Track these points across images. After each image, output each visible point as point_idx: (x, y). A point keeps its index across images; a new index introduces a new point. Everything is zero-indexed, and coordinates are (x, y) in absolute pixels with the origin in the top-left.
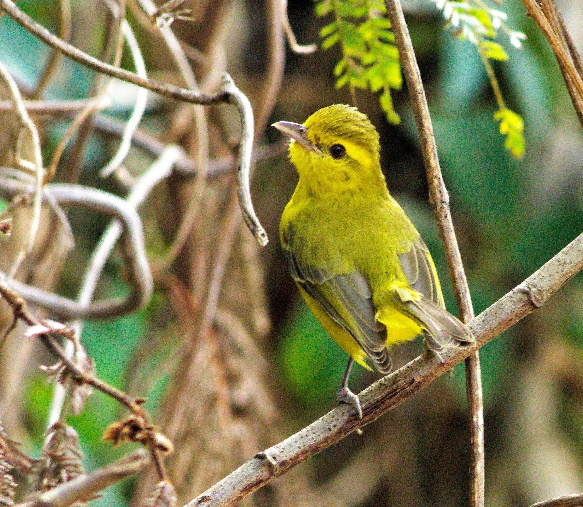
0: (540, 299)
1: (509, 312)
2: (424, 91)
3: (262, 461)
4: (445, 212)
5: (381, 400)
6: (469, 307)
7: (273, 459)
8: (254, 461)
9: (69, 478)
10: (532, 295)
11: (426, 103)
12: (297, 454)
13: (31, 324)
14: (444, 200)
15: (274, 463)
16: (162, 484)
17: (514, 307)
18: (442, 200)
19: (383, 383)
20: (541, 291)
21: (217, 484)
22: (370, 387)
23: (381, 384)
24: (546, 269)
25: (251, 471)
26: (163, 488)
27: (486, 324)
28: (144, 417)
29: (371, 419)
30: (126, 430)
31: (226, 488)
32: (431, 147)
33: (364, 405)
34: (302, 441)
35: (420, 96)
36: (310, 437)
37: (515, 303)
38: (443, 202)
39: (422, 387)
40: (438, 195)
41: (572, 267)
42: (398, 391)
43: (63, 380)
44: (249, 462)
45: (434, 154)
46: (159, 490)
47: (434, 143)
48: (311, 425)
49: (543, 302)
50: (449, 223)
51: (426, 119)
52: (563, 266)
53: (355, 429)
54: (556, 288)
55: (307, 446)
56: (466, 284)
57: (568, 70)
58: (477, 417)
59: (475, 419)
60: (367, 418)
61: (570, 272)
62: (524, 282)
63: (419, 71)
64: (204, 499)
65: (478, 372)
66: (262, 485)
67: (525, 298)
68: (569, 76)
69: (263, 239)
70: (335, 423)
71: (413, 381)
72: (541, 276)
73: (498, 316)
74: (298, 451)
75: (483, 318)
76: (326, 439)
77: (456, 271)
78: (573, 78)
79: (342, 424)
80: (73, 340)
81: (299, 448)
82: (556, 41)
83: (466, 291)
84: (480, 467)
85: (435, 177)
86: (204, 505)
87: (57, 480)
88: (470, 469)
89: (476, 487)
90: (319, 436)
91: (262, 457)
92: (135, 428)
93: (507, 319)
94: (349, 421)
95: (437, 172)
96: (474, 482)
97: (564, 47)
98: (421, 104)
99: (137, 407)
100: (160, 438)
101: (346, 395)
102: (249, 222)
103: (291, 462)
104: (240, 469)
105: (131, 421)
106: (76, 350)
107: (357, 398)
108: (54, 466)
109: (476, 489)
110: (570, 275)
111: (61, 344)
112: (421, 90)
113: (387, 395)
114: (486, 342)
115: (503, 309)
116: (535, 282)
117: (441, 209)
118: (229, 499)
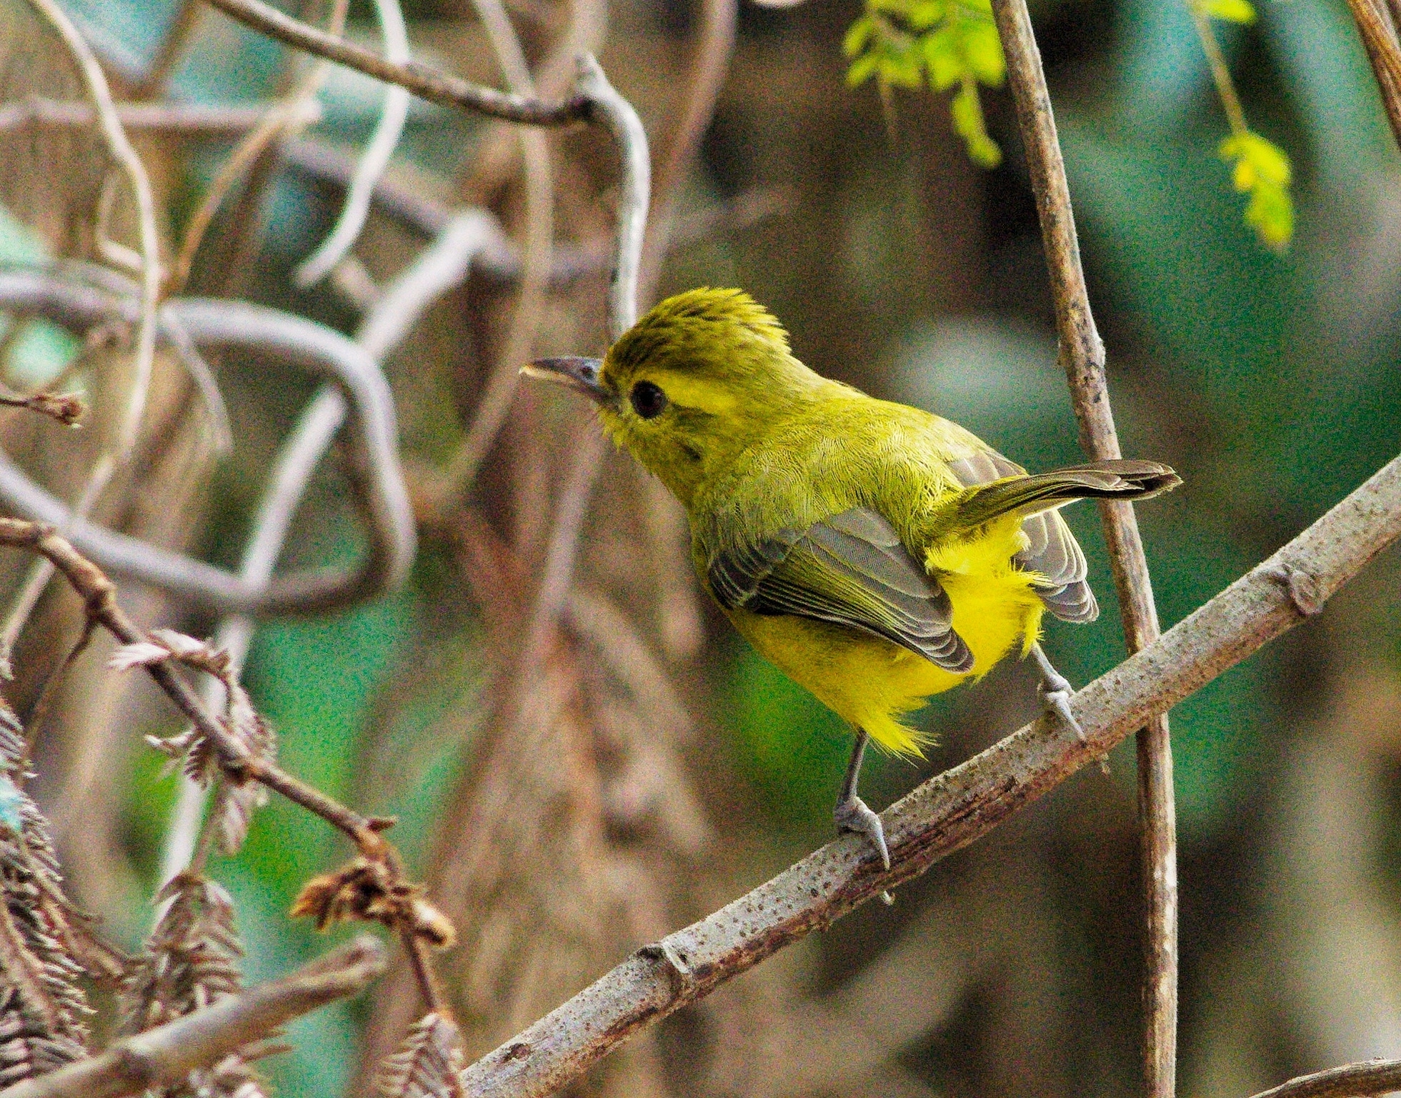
0: (1312, 595)
1: (1241, 626)
2: (1050, 105)
3: (654, 963)
4: (1096, 387)
5: (936, 826)
6: (1147, 612)
7: (680, 961)
8: (634, 963)
9: (210, 1002)
10: (1295, 586)
11: (1055, 131)
12: (736, 949)
13: (125, 639)
14: (1093, 361)
15: (682, 968)
16: (429, 1020)
17: (1251, 613)
18: (1089, 360)
19: (941, 787)
20: (1314, 578)
21: (549, 1015)
22: (910, 796)
23: (937, 789)
24: (1327, 527)
25: (628, 987)
26: (431, 1029)
27: (1185, 653)
28: (388, 864)
29: (913, 871)
30: (347, 893)
31: (570, 1027)
32: (1065, 235)
33: (895, 839)
34: (750, 919)
35: (1041, 116)
36: (768, 910)
37: (1253, 605)
38: (1090, 363)
39: (1033, 796)
40: (1080, 349)
41: (1389, 523)
42: (975, 806)
43: (198, 770)
44: (624, 968)
45: (1073, 252)
46: (424, 1036)
47: (1073, 226)
48: (769, 882)
49: (1320, 603)
50: (1104, 413)
51: (1054, 167)
52: (1369, 520)
53: (873, 894)
54: (1351, 571)
55: (760, 930)
56: (1142, 559)
58: (1164, 869)
59: (1157, 874)
60: (902, 868)
61: (1383, 536)
62: (1277, 555)
63: (1039, 56)
64: (516, 1050)
65: (1166, 762)
66: (653, 1020)
67: (1278, 593)
68: (1387, 74)
70: (827, 877)
71: (1012, 781)
72: (1315, 543)
73: (1213, 632)
74: (738, 941)
75: (1178, 639)
76: (806, 917)
77: (1118, 525)
79: (843, 882)
80: (223, 678)
81: (743, 934)
83: (1141, 575)
84: (1167, 987)
85: (1074, 305)
86: (517, 1065)
87: (184, 1005)
88: (1144, 989)
89: (1157, 1031)
90: (790, 907)
91: (655, 955)
92: (368, 889)
93: (1235, 642)
94: (860, 874)
95: (1078, 294)
96: (1153, 1020)
98: (1045, 136)
99: (372, 839)
100: (427, 913)
101: (855, 814)
103: (722, 967)
104: (601, 983)
105: (361, 872)
106: (230, 700)
107: (877, 822)
108: (177, 971)
109: (1158, 1038)
110: (1385, 540)
111: (196, 685)
112: (1044, 101)
113: (950, 815)
114: (1185, 693)
115: (1226, 619)
116: (1302, 556)
117: (1086, 378)
118: (576, 1053)
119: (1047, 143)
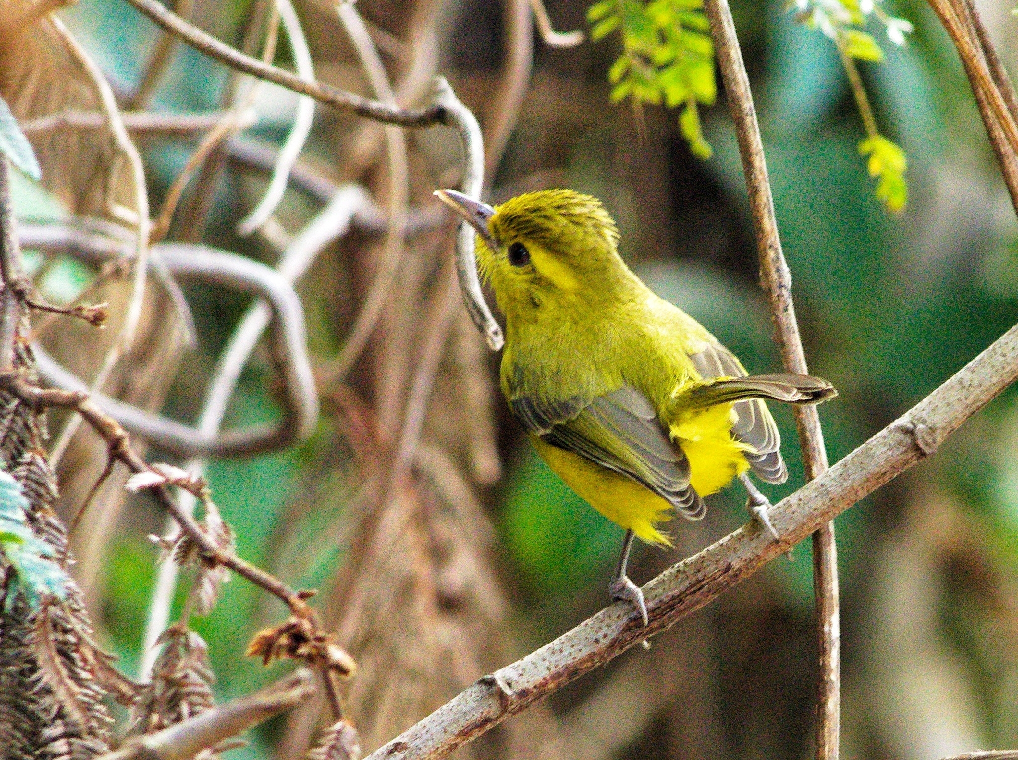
0: (930, 441)
1: (882, 462)
2: (754, 112)
3: (489, 689)
4: (785, 301)
5: (679, 596)
6: (819, 452)
7: (507, 687)
8: (477, 688)
9: (192, 714)
10: (919, 435)
11: (758, 130)
12: (545, 678)
13: (135, 469)
14: (783, 284)
15: (508, 691)
16: (338, 726)
17: (889, 453)
18: (780, 283)
19: (681, 569)
20: (932, 430)
21: (419, 723)
22: (661, 576)
23: (679, 571)
24: (941, 395)
25: (472, 704)
26: (339, 732)
27: (845, 480)
28: (312, 621)
29: (663, 626)
30: (284, 640)
31: (433, 731)
32: (765, 199)
33: (651, 605)
34: (554, 658)
35: (748, 120)
36: (565, 653)
37: (891, 448)
38: (781, 286)
39: (743, 575)
40: (774, 276)
41: (982, 392)
42: (705, 582)
43: (183, 557)
44: (469, 691)
45: (769, 211)
46: (334, 736)
47: (770, 193)
48: (567, 634)
49: (936, 446)
50: (790, 319)
51: (757, 155)
52: (968, 389)
53: (637, 641)
54: (956, 425)
55: (561, 665)
57: (982, 82)
58: (830, 626)
59: (826, 629)
60: (655, 624)
61: (978, 401)
62: (907, 414)
63: (747, 79)
64: (398, 747)
65: (832, 553)
66: (489, 727)
67: (907, 440)
69: (495, 338)
70: (605, 630)
71: (729, 567)
72: (933, 405)
73: (864, 466)
74: (546, 674)
75: (840, 471)
76: (591, 657)
78: (989, 94)
79: (616, 633)
81: (549, 669)
82: (963, 37)
83: (815, 427)
84: (833, 704)
85: (770, 247)
86: (398, 757)
87: (173, 716)
89: (827, 735)
90: (580, 650)
91: (491, 683)
92: (298, 638)
93: (878, 473)
94: (628, 629)
95: (773, 239)
96: (823, 726)
97: (976, 47)
98: (750, 132)
99: (301, 605)
100: (337, 654)
101: (624, 587)
102: (474, 312)
103: (535, 691)
104: (454, 701)
105: (293, 626)
107: (639, 592)
108: (169, 692)
109: (827, 739)
110: (979, 404)
112: (750, 109)
113: (687, 589)
114: (845, 507)
115: (873, 457)
116: (924, 414)
117: (778, 296)
118: (437, 749)
119: (752, 138)
